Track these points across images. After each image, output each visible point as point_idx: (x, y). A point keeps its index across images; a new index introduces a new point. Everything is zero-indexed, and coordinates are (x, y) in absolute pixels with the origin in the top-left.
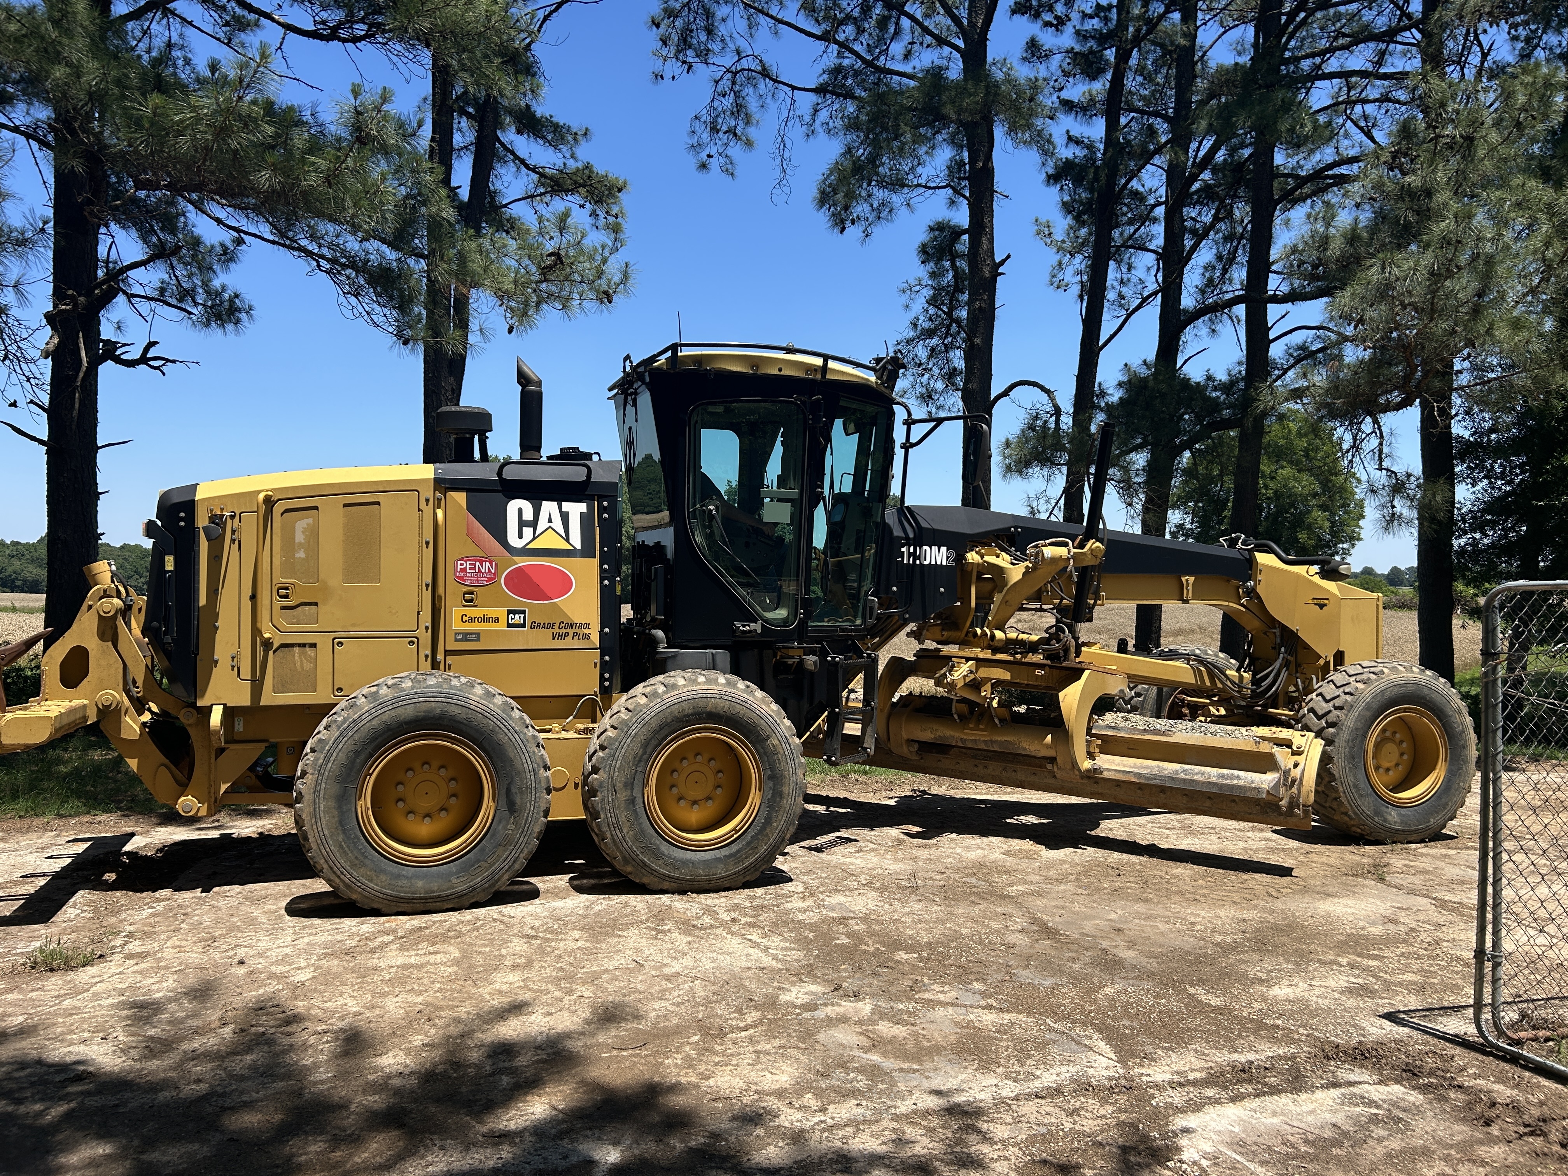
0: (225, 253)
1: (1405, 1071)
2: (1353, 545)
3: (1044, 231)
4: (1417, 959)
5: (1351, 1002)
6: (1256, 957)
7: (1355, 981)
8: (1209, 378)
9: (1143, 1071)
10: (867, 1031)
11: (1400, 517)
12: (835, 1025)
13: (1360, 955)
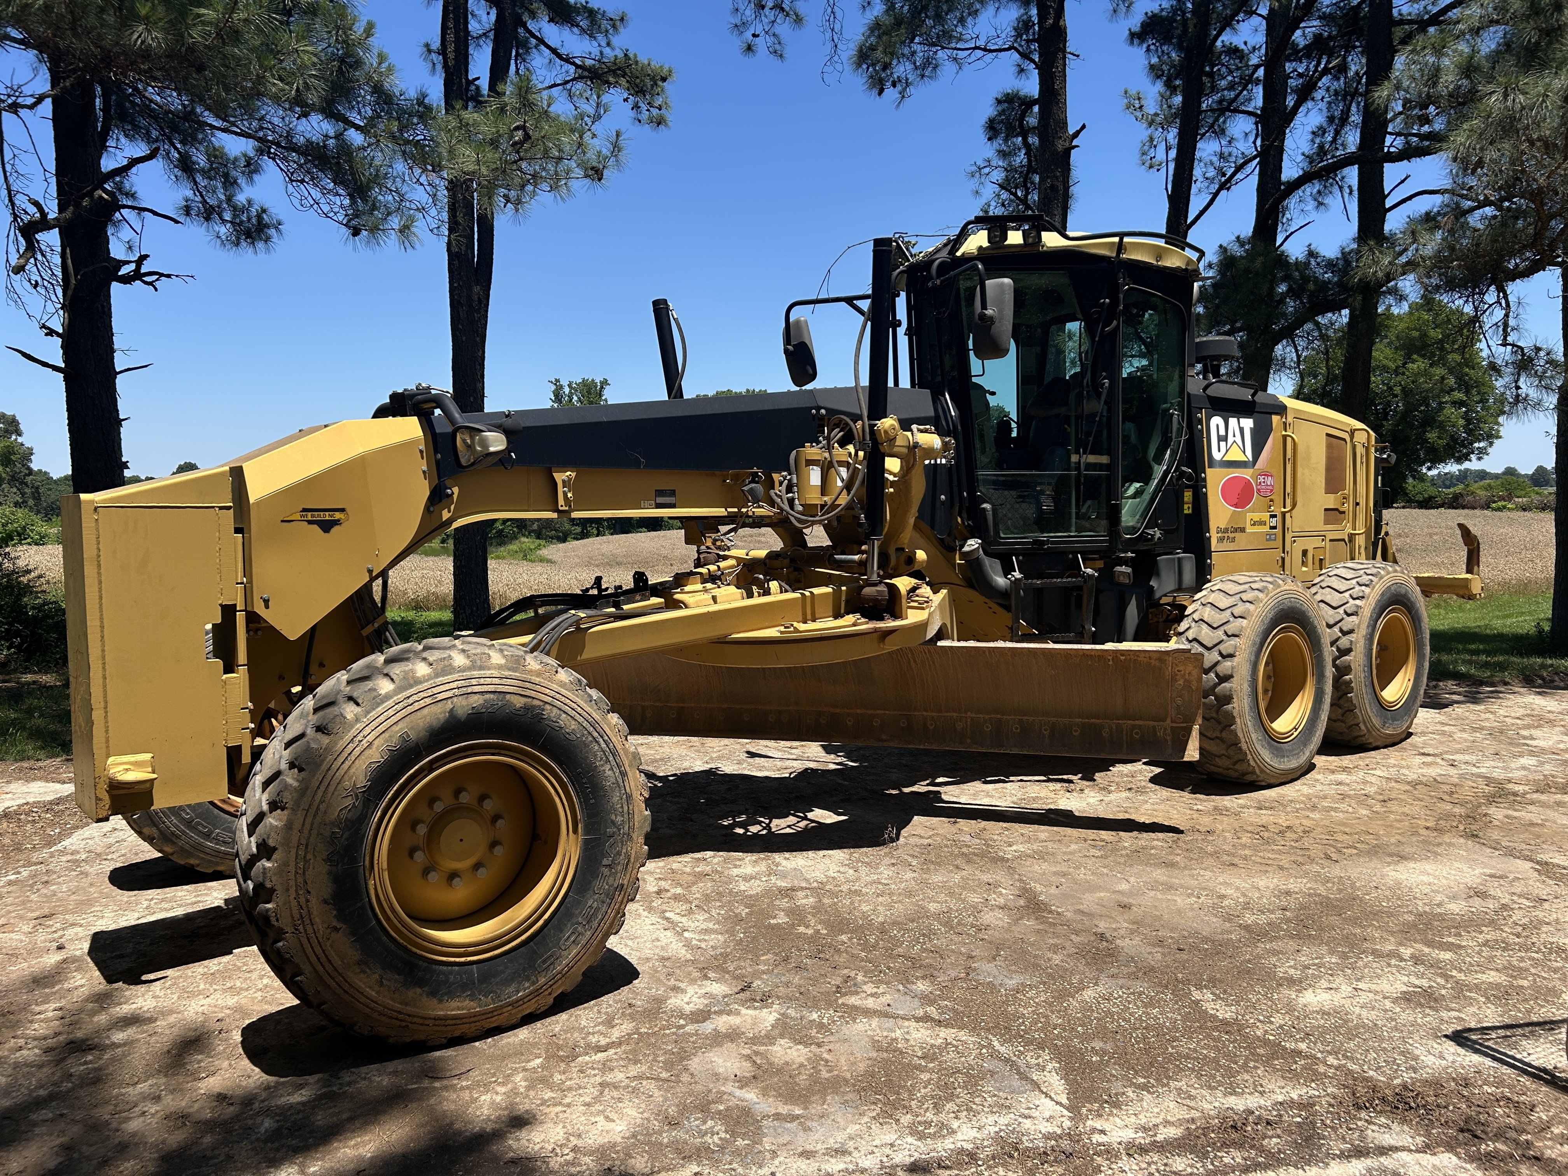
0: (248, 164)
1: (1462, 1130)
2: (1491, 444)
3: (1134, 104)
4: (1504, 949)
5: (1406, 1016)
6: (1292, 945)
7: (1417, 982)
8: (1311, 254)
9: (1098, 1124)
10: (756, 1053)
11: (1525, 399)
12: (720, 1045)
13: (1430, 944)
